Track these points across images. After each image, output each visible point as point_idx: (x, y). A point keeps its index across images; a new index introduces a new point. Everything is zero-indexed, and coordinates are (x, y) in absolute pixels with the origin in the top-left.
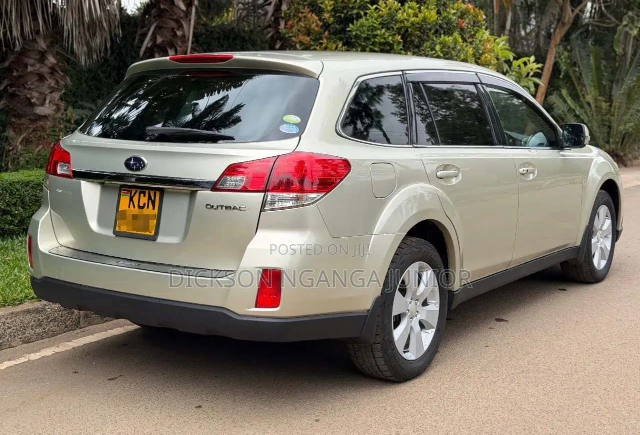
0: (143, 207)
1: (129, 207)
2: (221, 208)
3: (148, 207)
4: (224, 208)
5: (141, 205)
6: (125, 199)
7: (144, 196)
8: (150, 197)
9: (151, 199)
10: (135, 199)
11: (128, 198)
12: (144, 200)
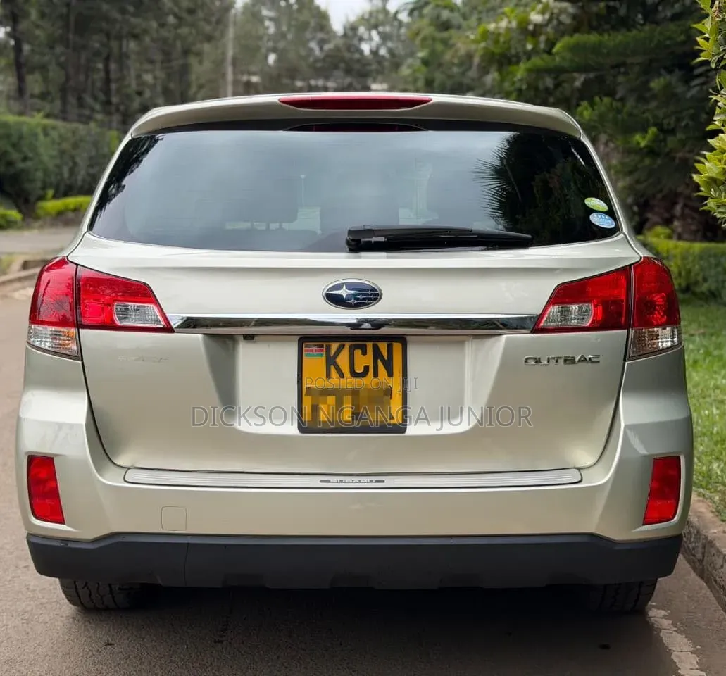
0: (363, 374)
1: (328, 376)
2: (557, 361)
3: (376, 375)
4: (561, 361)
5: (359, 370)
6: (315, 362)
7: (364, 353)
8: (377, 355)
9: (382, 356)
10: (343, 360)
11: (323, 359)
12: (364, 360)
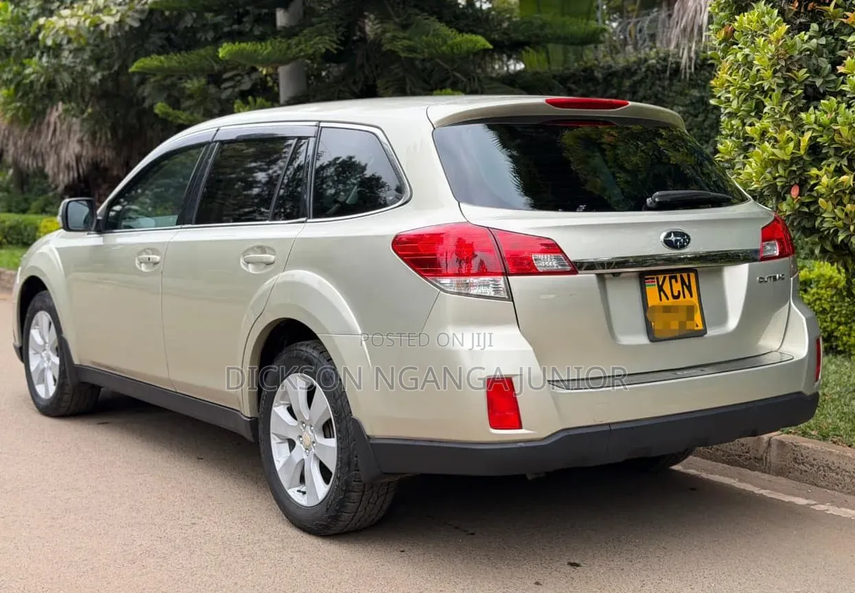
0: (678, 297)
1: (661, 300)
3: (684, 297)
4: (772, 279)
5: (676, 294)
6: (652, 290)
7: (677, 281)
8: (683, 283)
9: (686, 284)
10: (666, 287)
11: (656, 288)
12: (677, 287)
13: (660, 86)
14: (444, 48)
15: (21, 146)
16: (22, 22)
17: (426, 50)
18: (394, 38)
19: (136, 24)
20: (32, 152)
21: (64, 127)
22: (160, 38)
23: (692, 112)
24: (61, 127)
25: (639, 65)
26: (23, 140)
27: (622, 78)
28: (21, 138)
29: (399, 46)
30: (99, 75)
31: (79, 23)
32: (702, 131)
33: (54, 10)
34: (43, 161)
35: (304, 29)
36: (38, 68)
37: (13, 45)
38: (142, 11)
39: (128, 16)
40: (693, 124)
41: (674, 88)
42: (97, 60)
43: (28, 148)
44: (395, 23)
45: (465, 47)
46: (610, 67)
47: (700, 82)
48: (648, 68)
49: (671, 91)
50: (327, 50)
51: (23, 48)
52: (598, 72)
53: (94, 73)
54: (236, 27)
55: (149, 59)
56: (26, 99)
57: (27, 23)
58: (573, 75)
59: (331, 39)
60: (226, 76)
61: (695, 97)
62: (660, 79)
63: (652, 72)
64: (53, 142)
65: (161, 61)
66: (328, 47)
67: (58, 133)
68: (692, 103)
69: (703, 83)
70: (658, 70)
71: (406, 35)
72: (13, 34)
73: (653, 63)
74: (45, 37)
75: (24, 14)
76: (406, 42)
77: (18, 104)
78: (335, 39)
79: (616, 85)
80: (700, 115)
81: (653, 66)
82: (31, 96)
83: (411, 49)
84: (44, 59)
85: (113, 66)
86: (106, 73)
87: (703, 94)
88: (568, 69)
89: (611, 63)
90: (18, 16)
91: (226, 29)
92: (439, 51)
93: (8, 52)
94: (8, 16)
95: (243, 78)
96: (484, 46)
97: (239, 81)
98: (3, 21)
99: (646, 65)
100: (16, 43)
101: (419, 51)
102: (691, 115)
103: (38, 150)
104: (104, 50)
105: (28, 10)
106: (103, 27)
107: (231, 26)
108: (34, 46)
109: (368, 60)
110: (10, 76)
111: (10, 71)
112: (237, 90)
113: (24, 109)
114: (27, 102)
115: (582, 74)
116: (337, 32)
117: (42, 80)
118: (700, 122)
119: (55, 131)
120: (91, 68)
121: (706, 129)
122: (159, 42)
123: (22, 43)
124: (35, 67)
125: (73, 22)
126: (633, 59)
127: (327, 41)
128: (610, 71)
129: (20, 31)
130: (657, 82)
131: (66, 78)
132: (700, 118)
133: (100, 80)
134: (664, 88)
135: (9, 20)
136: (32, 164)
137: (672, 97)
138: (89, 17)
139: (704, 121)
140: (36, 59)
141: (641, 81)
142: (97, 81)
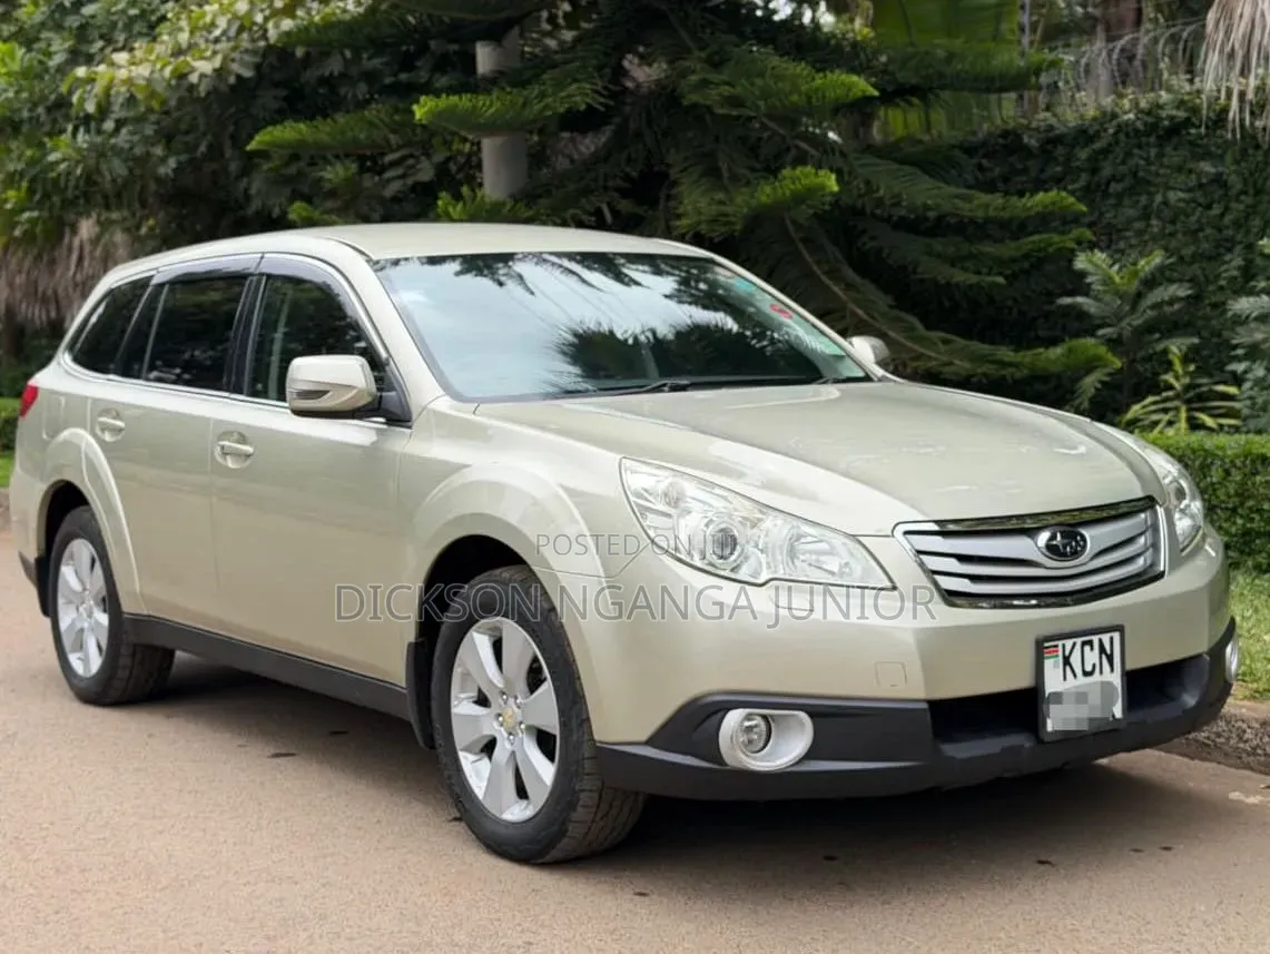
13: (1141, 158)
14: (795, 98)
15: (21, 285)
16: (40, 77)
17: (761, 103)
18: (705, 83)
19: (248, 73)
20: (40, 294)
21: (98, 252)
22: (275, 98)
23: (1201, 200)
24: (92, 252)
25: (1102, 124)
26: (24, 276)
27: (1073, 147)
28: (20, 272)
29: (712, 96)
30: (172, 162)
31: (152, 72)
32: (1220, 230)
33: (95, 54)
34: (58, 309)
35: (544, 72)
36: (70, 151)
37: (25, 114)
38: (254, 52)
39: (233, 60)
40: (1204, 221)
41: (1166, 161)
42: (168, 137)
43: (32, 291)
44: (700, 59)
45: (831, 95)
46: (1051, 128)
47: (1213, 149)
48: (1119, 128)
49: (1162, 165)
50: (589, 107)
51: (42, 119)
52: (1030, 137)
53: (163, 160)
54: (403, 76)
55: (279, 127)
56: (47, 204)
57: (47, 77)
58: (984, 143)
59: (595, 87)
60: (389, 158)
61: (1207, 174)
62: (1140, 147)
63: (1127, 135)
64: (79, 277)
65: (300, 132)
66: (589, 100)
67: (86, 263)
68: (1201, 186)
69: (1219, 152)
70: (1137, 131)
71: (724, 77)
72: (25, 95)
73: (1129, 119)
74: (82, 100)
75: (41, 62)
76: (726, 90)
77: (35, 214)
78: (599, 88)
79: (1061, 159)
80: (1214, 206)
81: (1127, 123)
82: (56, 199)
83: (735, 102)
84: (81, 136)
85: (196, 147)
86: (184, 158)
87: (1220, 169)
88: (974, 133)
89: (1053, 121)
90: (31, 67)
91: (388, 80)
92: (786, 102)
93: (16, 127)
94: (16, 67)
95: (418, 162)
96: (863, 91)
97: (412, 167)
98: (8, 74)
99: (1114, 123)
100: (31, 110)
101: (748, 104)
102: (1200, 205)
103: (50, 292)
104: (179, 120)
105: (49, 55)
106: (194, 78)
107: (395, 75)
108: (58, 115)
109: (649, 124)
110: (20, 166)
111: (19, 158)
112: (410, 181)
113: (44, 222)
114: (51, 209)
115: (1001, 141)
116: (601, 77)
117: (79, 171)
118: (1216, 216)
119: (80, 259)
120: (158, 151)
121: (1227, 227)
122: (276, 105)
123: (40, 110)
124: (65, 150)
125: (143, 71)
126: (1091, 112)
127: (589, 92)
128: (1051, 135)
129: (37, 90)
130: (1136, 151)
131: (119, 168)
132: (1216, 210)
133: (174, 170)
134: (1149, 163)
135: (16, 73)
136: (40, 317)
137: (1164, 175)
138: (170, 63)
139: (1223, 215)
140: (66, 137)
141: (1106, 151)
142: (170, 172)
